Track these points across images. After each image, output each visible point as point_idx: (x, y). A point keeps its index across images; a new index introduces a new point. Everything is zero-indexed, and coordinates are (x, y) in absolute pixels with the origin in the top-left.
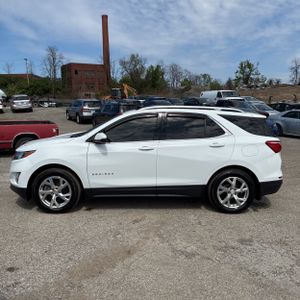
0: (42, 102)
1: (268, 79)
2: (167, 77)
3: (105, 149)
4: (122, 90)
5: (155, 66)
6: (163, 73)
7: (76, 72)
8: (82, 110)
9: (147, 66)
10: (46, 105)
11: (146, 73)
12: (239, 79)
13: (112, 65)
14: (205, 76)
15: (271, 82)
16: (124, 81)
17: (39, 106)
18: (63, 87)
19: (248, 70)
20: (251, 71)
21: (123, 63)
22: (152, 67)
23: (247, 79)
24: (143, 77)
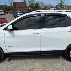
0: (8, 12)
1: (67, 5)
2: (40, 5)
3: (13, 33)
4: (29, 9)
5: (37, 2)
6: (39, 4)
7: (17, 5)
8: (17, 14)
9: (35, 2)
10: (9, 13)
11: (35, 4)
12: (59, 5)
13: (26, 2)
14: (50, 5)
15: (67, 6)
16: (29, 6)
17: (7, 13)
18: (14, 8)
19: (61, 3)
20: (62, 3)
21: (29, 2)
22: (36, 3)
23: (61, 5)
24: (34, 5)
